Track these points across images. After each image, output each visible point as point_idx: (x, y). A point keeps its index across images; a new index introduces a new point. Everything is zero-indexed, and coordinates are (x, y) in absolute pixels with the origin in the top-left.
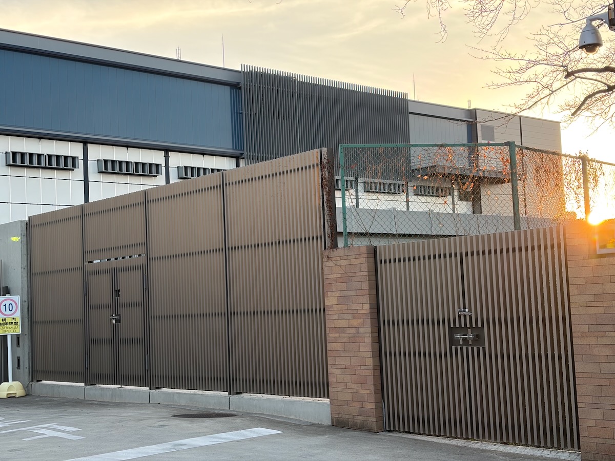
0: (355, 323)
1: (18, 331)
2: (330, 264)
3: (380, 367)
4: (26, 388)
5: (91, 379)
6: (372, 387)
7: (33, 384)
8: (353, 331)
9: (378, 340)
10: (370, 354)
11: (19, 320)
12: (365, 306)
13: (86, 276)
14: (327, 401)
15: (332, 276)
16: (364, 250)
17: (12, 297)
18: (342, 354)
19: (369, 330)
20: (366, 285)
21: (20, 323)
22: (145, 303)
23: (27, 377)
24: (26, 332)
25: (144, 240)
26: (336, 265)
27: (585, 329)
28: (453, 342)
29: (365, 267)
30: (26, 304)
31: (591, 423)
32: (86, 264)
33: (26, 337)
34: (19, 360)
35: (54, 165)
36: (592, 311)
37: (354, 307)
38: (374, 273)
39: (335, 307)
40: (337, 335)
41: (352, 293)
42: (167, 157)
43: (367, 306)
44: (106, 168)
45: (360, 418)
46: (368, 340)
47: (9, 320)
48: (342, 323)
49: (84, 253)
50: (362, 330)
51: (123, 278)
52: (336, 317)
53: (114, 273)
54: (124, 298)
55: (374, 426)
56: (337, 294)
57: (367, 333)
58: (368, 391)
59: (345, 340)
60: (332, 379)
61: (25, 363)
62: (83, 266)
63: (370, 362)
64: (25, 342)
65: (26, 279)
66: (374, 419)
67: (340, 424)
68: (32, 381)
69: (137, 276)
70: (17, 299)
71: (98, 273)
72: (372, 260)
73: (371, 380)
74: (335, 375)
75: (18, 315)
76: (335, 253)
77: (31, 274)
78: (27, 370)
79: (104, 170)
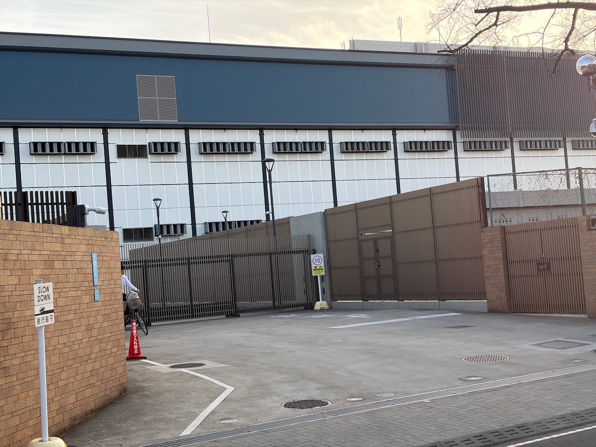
0: (496, 263)
1: (323, 273)
2: (484, 235)
3: (508, 283)
4: (329, 304)
5: (365, 298)
6: (505, 292)
7: (333, 302)
8: (496, 266)
9: (507, 270)
10: (503, 277)
11: (323, 267)
12: (500, 255)
13: (360, 242)
14: (486, 301)
15: (485, 241)
16: (499, 228)
17: (319, 255)
18: (491, 278)
19: (503, 266)
20: (500, 245)
21: (324, 269)
22: (393, 256)
23: (329, 299)
24: (327, 274)
25: (391, 223)
26: (487, 235)
27: (587, 261)
28: (539, 270)
29: (499, 236)
30: (326, 259)
31: (591, 301)
32: (359, 235)
33: (327, 277)
34: (324, 290)
35: (308, 150)
36: (589, 253)
37: (495, 255)
38: (504, 239)
39: (487, 256)
40: (488, 269)
41: (495, 248)
42: (394, 135)
43: (501, 255)
44: (347, 149)
45: (500, 307)
46: (502, 271)
47: (318, 268)
48: (491, 263)
49: (358, 229)
50: (499, 266)
51: (380, 242)
52: (487, 260)
53: (375, 240)
54: (381, 253)
55: (507, 310)
56: (488, 249)
57: (501, 267)
58: (503, 294)
59: (492, 271)
60: (487, 290)
61: (328, 291)
62: (358, 237)
63: (503, 281)
64: (327, 280)
65: (325, 244)
66: (507, 307)
67: (492, 311)
68: (332, 301)
69: (388, 241)
70: (322, 255)
71: (366, 240)
72: (503, 233)
73: (504, 289)
74: (489, 288)
75: (322, 265)
76: (486, 229)
77: (328, 241)
78: (329, 295)
79: (345, 151)
